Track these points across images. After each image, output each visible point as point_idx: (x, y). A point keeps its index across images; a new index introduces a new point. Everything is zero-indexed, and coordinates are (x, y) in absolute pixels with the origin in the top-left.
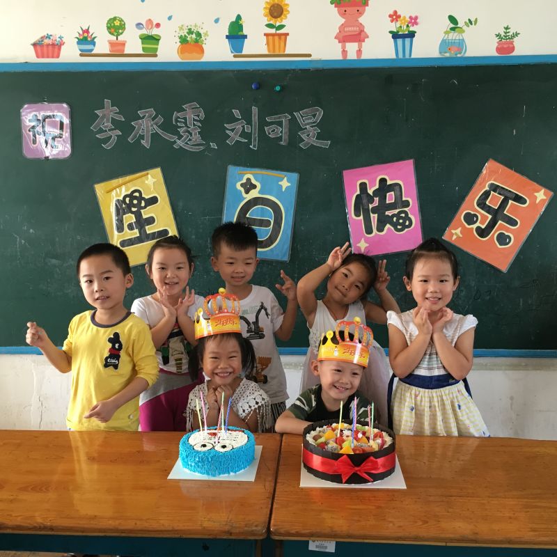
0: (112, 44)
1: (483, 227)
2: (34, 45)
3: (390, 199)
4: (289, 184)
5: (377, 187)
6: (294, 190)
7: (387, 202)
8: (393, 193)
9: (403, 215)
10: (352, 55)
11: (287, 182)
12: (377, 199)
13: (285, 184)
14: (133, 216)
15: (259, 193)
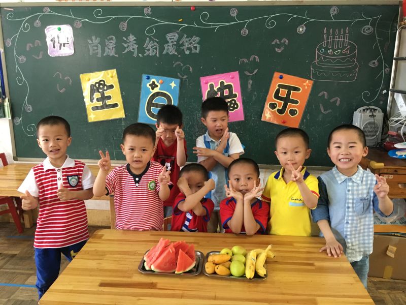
1: (281, 108)
3: (226, 93)
4: (175, 85)
5: (219, 86)
6: (178, 89)
7: (225, 95)
8: (228, 90)
9: (233, 102)
11: (174, 84)
12: (219, 93)
13: (173, 85)
14: (100, 94)
15: (160, 89)
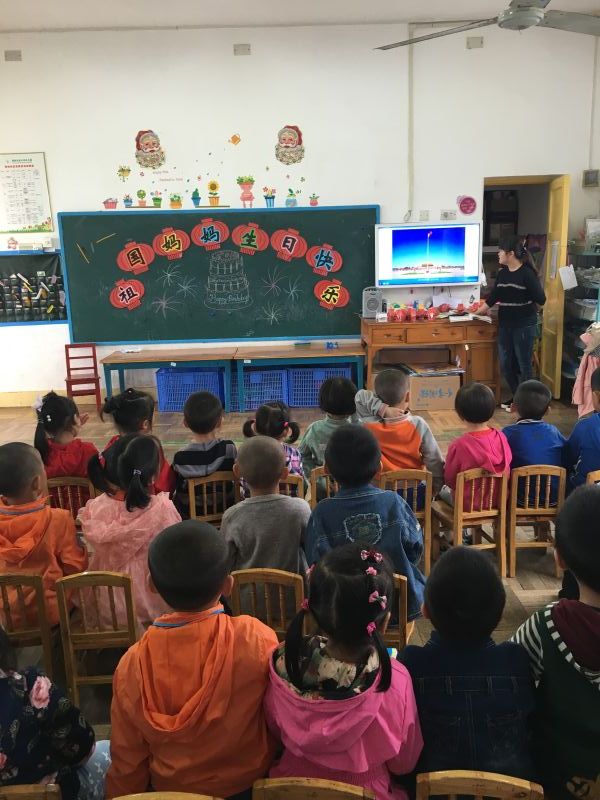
0: (140, 202)
2: (104, 203)
10: (248, 207)
